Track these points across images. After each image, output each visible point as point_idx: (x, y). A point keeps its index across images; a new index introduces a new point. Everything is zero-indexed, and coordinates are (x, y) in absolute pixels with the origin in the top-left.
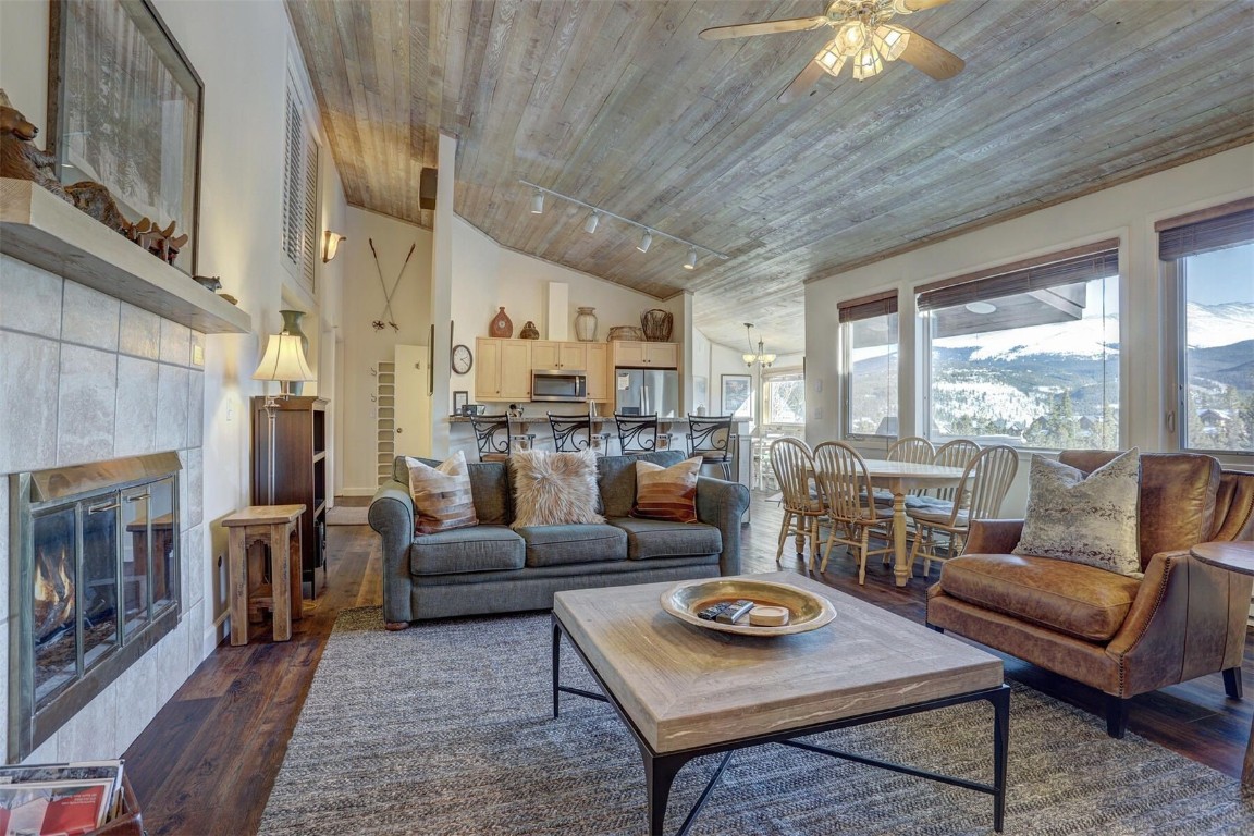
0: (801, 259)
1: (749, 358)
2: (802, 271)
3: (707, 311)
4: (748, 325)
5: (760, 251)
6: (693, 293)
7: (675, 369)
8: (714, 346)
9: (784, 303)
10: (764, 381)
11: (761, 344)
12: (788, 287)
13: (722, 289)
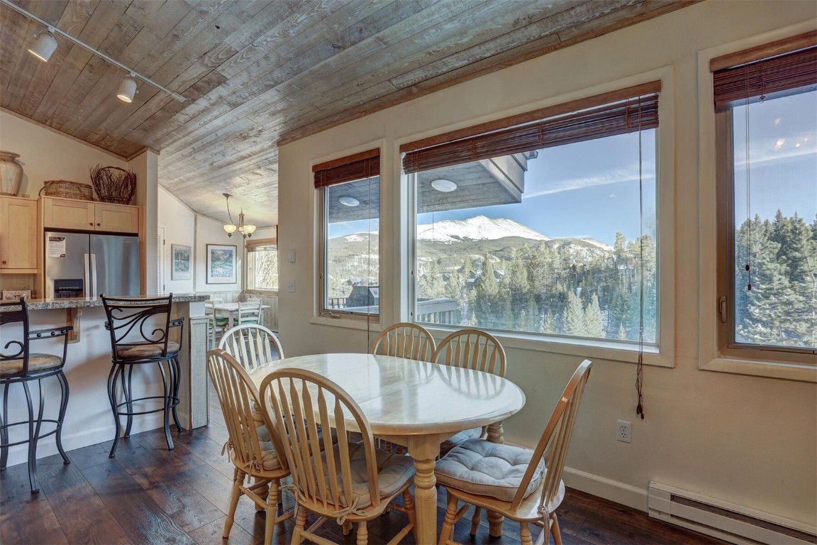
0: (272, 109)
1: (230, 228)
2: (273, 127)
3: (181, 178)
4: (227, 196)
5: (221, 91)
6: (158, 152)
7: (136, 235)
8: (199, 217)
9: (258, 171)
10: (249, 251)
11: (242, 216)
12: (262, 151)
13: (189, 149)
